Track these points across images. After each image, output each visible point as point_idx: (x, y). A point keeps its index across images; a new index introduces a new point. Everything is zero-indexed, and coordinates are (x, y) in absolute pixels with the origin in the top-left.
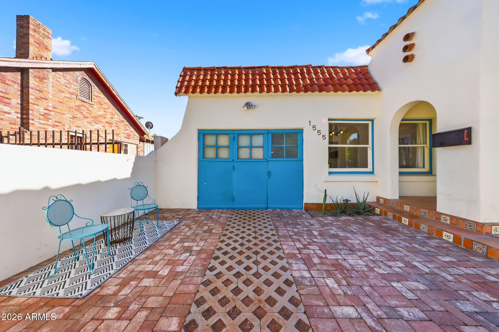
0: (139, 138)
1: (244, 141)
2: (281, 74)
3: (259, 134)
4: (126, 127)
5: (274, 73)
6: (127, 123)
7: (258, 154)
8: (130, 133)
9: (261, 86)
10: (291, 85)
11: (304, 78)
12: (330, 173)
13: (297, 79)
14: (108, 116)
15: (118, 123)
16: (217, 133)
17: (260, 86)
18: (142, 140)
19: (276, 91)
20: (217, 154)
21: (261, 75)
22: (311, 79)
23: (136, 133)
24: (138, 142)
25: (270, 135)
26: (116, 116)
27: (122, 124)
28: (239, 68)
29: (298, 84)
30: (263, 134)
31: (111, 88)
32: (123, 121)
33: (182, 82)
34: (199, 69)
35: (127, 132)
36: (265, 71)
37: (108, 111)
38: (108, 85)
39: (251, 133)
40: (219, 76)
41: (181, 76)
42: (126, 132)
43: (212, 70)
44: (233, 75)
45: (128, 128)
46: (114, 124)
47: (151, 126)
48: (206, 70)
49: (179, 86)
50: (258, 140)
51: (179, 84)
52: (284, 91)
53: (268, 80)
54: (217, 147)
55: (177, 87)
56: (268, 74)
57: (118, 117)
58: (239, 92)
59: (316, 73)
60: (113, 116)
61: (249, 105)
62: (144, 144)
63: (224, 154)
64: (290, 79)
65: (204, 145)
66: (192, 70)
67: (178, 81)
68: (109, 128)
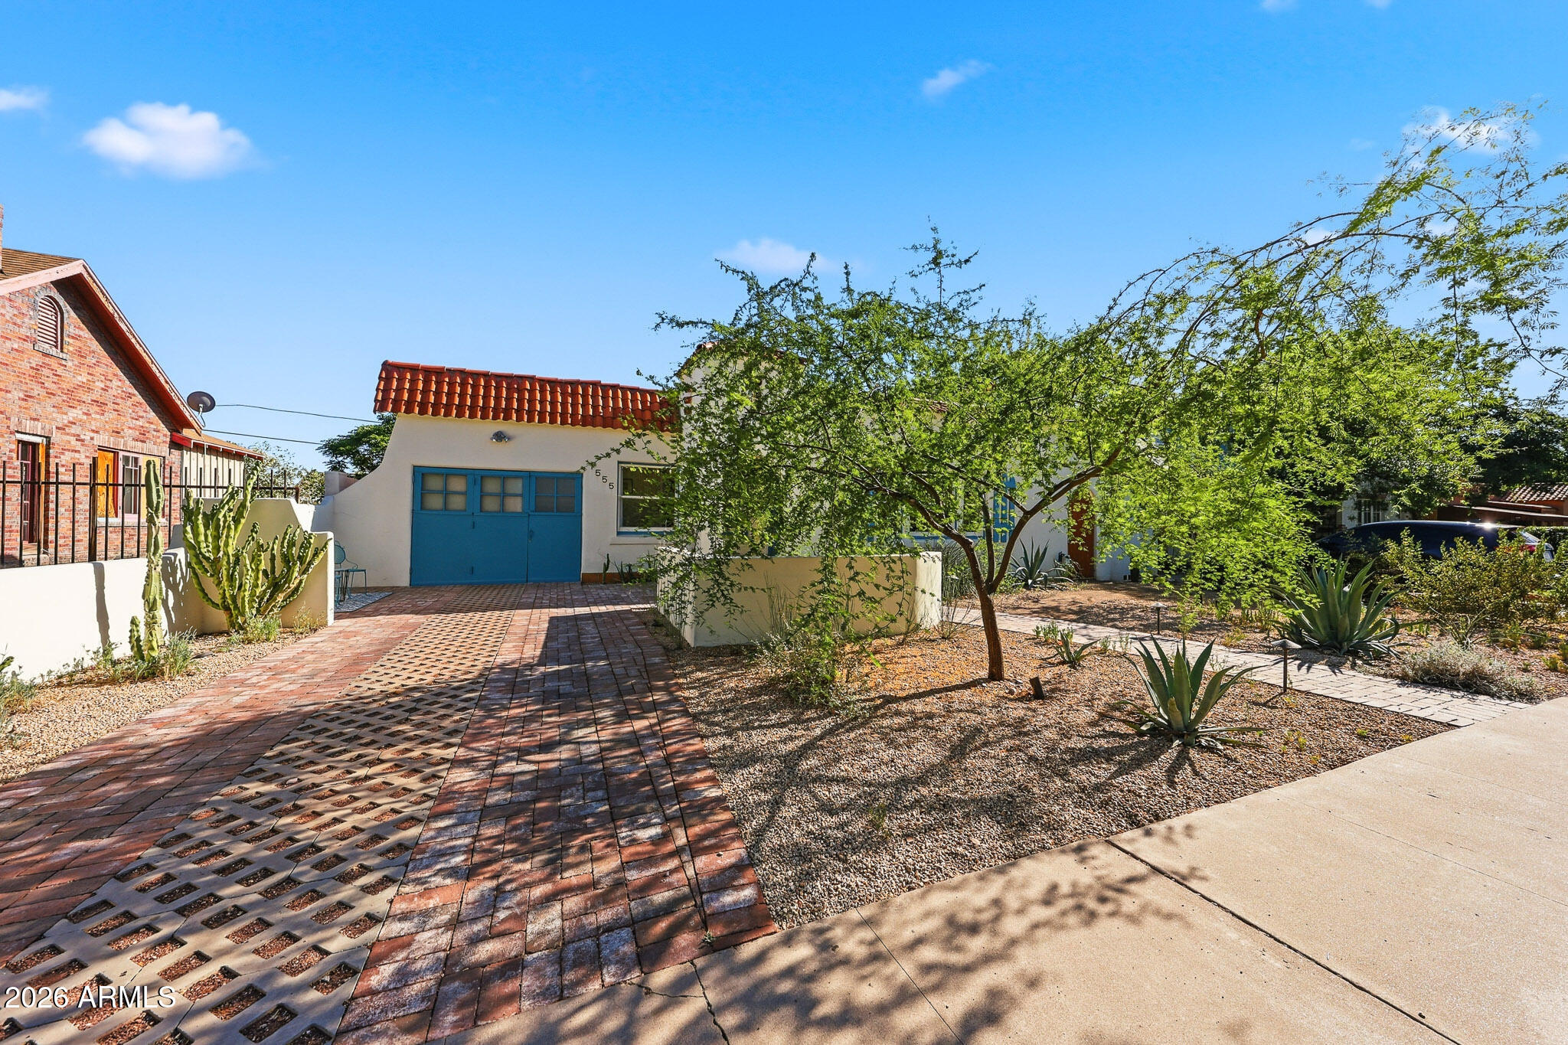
0: (168, 440)
1: (492, 486)
2: (553, 393)
3: (516, 477)
4: (137, 409)
5: (543, 391)
6: (139, 398)
7: (515, 505)
8: (147, 425)
9: (519, 411)
10: (564, 414)
11: (585, 405)
12: (619, 533)
13: (574, 405)
14: (97, 384)
15: (119, 401)
16: (447, 473)
17: (517, 411)
18: (177, 444)
19: (542, 420)
20: (445, 503)
21: (521, 391)
22: (595, 407)
23: (162, 426)
24: (165, 450)
25: (533, 480)
26: (116, 383)
27: (129, 403)
28: (486, 375)
29: (575, 414)
30: (522, 477)
31: (116, 315)
32: (130, 396)
33: (386, 391)
34: (414, 369)
35: (140, 423)
36: (528, 386)
37: (98, 370)
38: (111, 309)
39: (504, 476)
40: (451, 385)
41: (380, 378)
42: (138, 423)
43: (439, 372)
44: (475, 387)
45: (141, 414)
46: (111, 406)
47: (209, 402)
48: (428, 372)
49: (380, 398)
50: (516, 486)
51: (380, 394)
52: (553, 421)
53: (531, 401)
54: (446, 493)
55: (376, 400)
56: (532, 391)
57: (119, 384)
58: (484, 417)
59: (605, 398)
60: (108, 383)
61: (499, 437)
62: (182, 456)
63: (457, 503)
64: (564, 404)
65: (422, 489)
66: (401, 368)
67: (378, 389)
68: (98, 416)
